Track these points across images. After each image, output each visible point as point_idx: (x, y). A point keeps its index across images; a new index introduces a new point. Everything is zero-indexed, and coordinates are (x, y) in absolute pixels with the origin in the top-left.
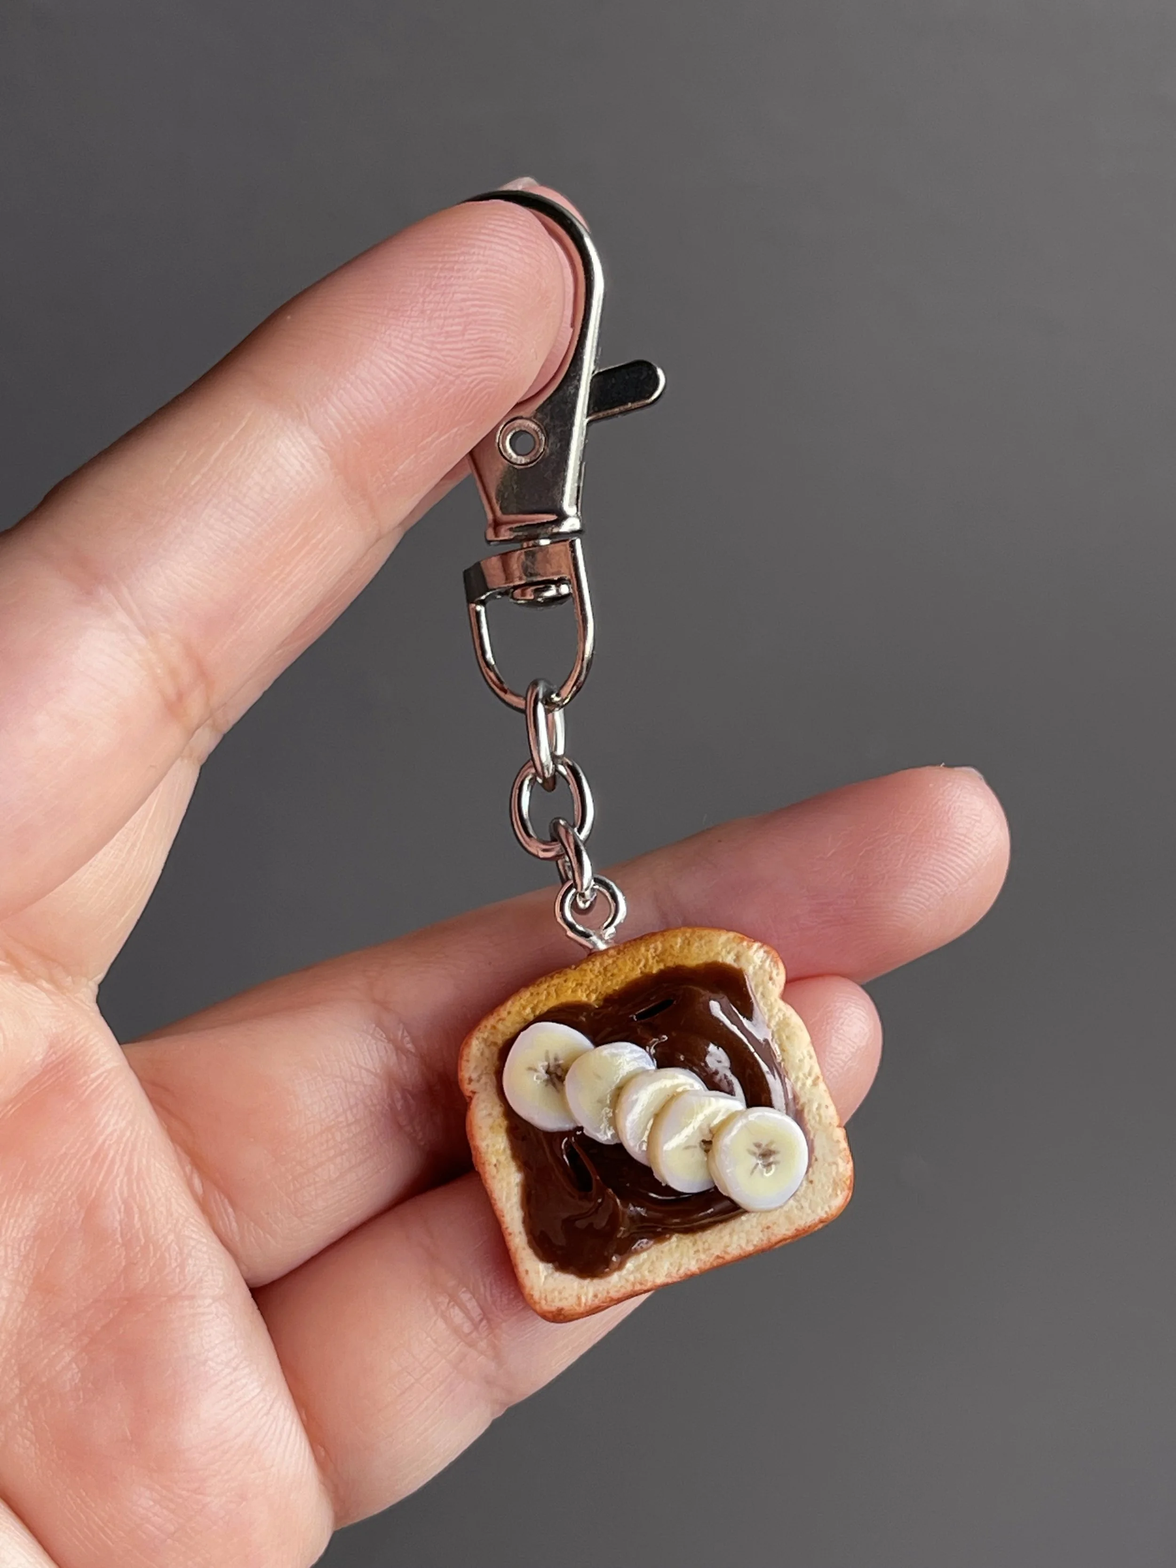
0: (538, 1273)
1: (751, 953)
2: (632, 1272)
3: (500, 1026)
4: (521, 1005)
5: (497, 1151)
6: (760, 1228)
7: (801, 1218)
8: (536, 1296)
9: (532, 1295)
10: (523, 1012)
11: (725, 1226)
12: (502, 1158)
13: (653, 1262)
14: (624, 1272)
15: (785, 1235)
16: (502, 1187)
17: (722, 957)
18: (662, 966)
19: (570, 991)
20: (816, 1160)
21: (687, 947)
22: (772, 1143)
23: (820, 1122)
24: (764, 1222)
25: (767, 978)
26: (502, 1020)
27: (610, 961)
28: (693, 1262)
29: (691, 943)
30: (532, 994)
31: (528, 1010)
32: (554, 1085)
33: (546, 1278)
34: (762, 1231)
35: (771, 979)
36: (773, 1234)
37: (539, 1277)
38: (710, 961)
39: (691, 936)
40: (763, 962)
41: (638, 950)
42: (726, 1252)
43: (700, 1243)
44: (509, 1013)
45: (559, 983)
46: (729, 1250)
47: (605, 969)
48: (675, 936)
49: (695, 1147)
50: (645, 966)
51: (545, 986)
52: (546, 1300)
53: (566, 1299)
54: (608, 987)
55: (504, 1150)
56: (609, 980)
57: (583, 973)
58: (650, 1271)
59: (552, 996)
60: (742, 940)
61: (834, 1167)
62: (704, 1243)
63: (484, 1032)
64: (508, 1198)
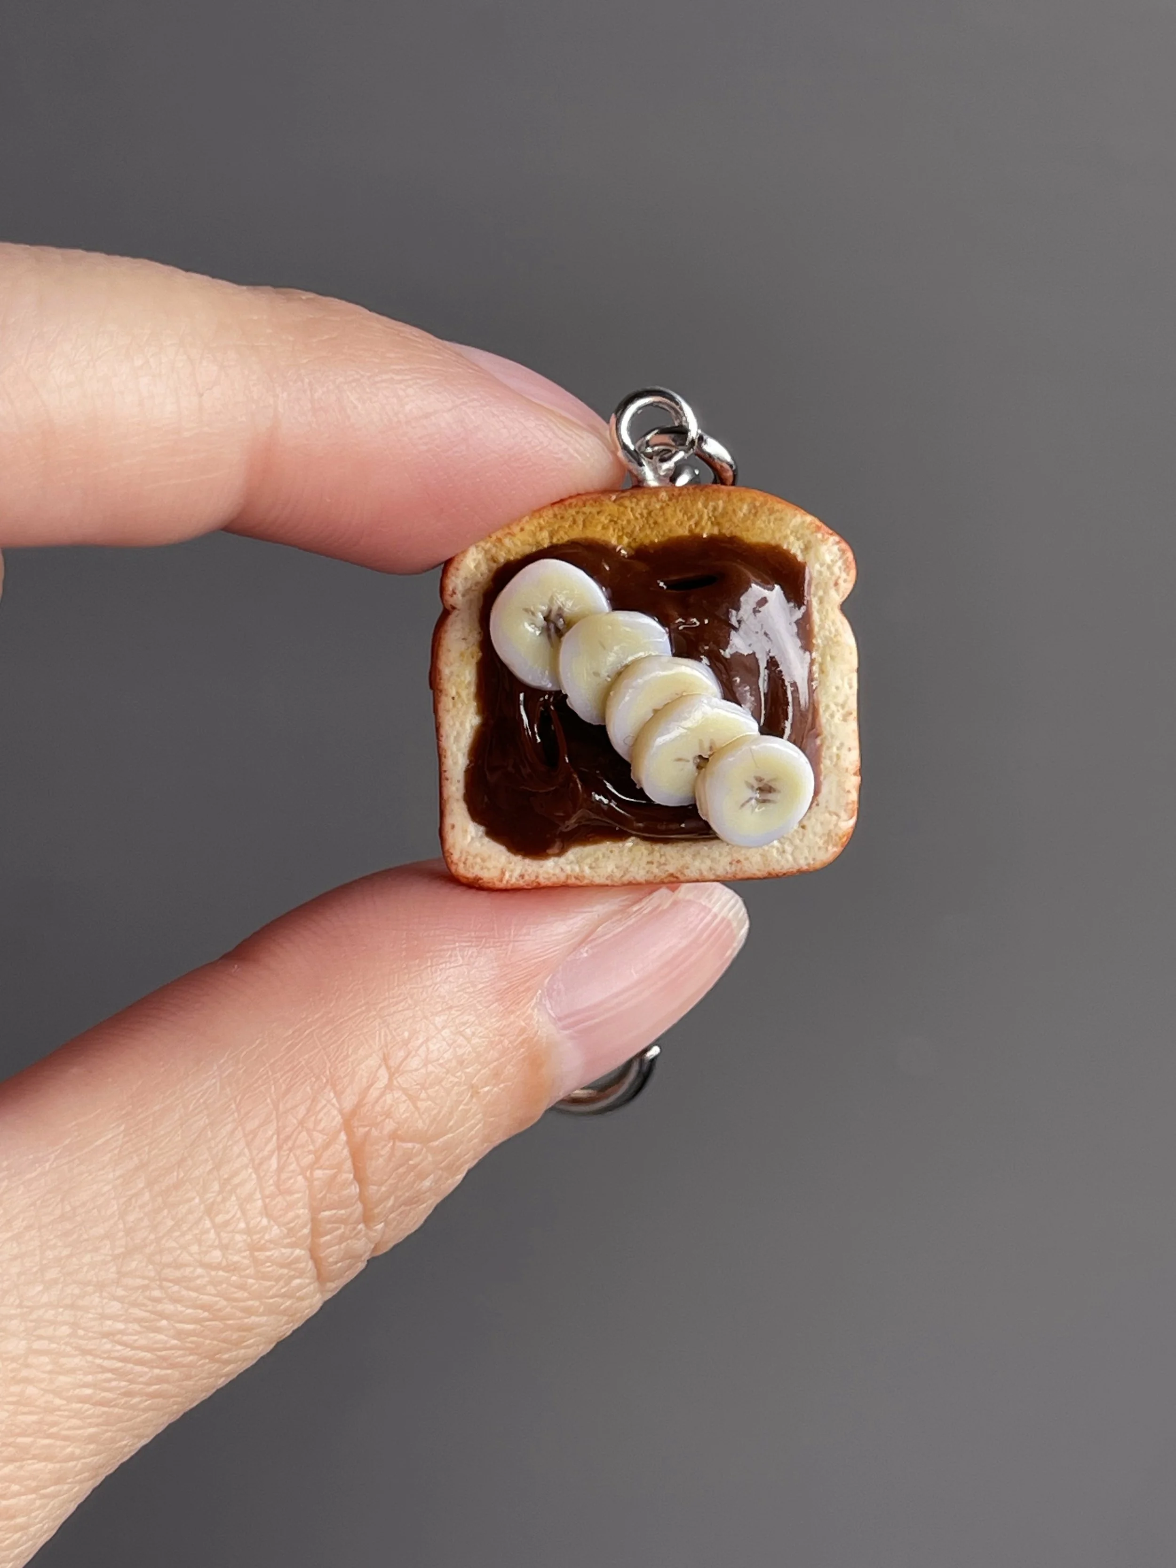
0: (465, 832)
1: (823, 548)
2: (572, 862)
3: (507, 542)
4: (539, 524)
5: (461, 683)
6: (729, 859)
7: (779, 861)
8: (455, 857)
9: (452, 853)
10: (538, 534)
11: (691, 845)
12: (464, 694)
13: (597, 859)
14: (562, 860)
15: (754, 874)
16: (454, 724)
17: (789, 544)
18: (716, 531)
19: (599, 527)
20: (818, 805)
21: (752, 517)
22: (775, 780)
23: (836, 765)
24: (735, 855)
25: (832, 584)
26: (512, 535)
27: (658, 506)
28: (642, 871)
29: (758, 515)
30: (555, 516)
31: (545, 534)
32: (549, 636)
33: (472, 840)
34: (731, 863)
35: (836, 584)
36: (741, 869)
37: (464, 837)
38: (773, 543)
39: (762, 505)
40: (834, 562)
41: (694, 502)
42: (682, 873)
43: (657, 855)
44: (522, 530)
45: (590, 513)
46: (687, 871)
47: (649, 513)
48: (742, 500)
49: (688, 761)
50: (697, 524)
51: (573, 512)
52: (465, 863)
53: (489, 869)
54: (646, 536)
55: (469, 683)
56: (649, 528)
57: (622, 509)
58: (591, 867)
59: (578, 526)
60: (818, 529)
61: (835, 818)
62: (661, 856)
63: (487, 542)
64: (457, 739)
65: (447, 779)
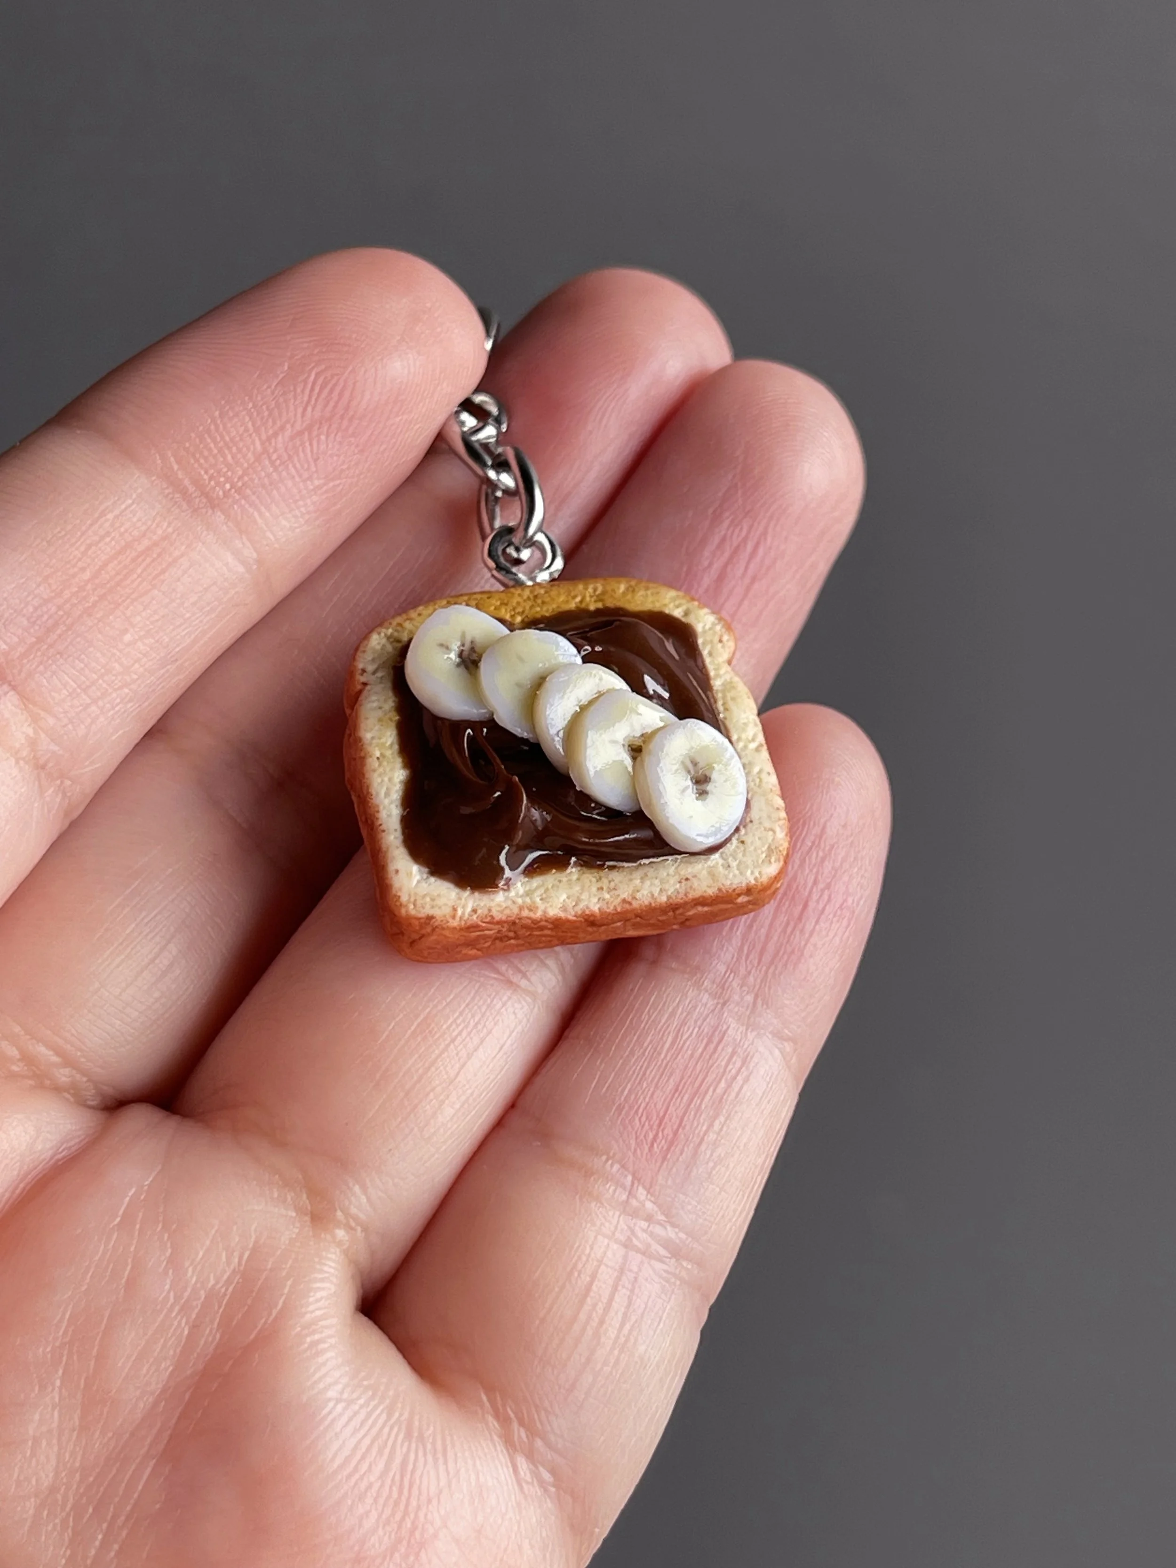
0: (410, 875)
1: (701, 614)
2: (521, 896)
3: (408, 625)
5: (383, 744)
6: (677, 878)
7: (726, 877)
8: (404, 899)
9: (399, 897)
12: (388, 753)
13: (547, 890)
14: (512, 893)
15: (705, 892)
16: (382, 781)
17: (670, 609)
18: (600, 605)
19: (493, 608)
20: (751, 821)
21: (630, 594)
23: (759, 786)
24: (682, 873)
25: (716, 639)
26: (411, 619)
27: (542, 591)
28: (595, 900)
29: (636, 591)
33: (418, 882)
34: (682, 883)
35: (720, 641)
36: (691, 887)
37: (410, 879)
38: (655, 608)
39: (636, 585)
40: (713, 626)
41: (575, 587)
42: (634, 898)
43: (605, 881)
45: (481, 599)
46: (638, 895)
47: (536, 597)
50: (581, 602)
51: (465, 598)
52: (414, 904)
53: (440, 908)
54: (537, 612)
55: (392, 745)
56: (538, 605)
57: (509, 595)
58: (541, 899)
61: (771, 833)
62: (610, 882)
63: (388, 628)
64: (387, 794)
65: (384, 831)
